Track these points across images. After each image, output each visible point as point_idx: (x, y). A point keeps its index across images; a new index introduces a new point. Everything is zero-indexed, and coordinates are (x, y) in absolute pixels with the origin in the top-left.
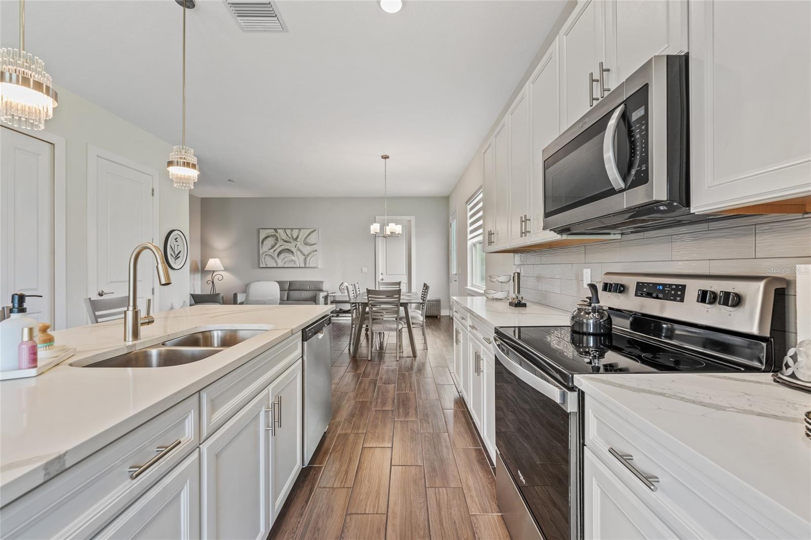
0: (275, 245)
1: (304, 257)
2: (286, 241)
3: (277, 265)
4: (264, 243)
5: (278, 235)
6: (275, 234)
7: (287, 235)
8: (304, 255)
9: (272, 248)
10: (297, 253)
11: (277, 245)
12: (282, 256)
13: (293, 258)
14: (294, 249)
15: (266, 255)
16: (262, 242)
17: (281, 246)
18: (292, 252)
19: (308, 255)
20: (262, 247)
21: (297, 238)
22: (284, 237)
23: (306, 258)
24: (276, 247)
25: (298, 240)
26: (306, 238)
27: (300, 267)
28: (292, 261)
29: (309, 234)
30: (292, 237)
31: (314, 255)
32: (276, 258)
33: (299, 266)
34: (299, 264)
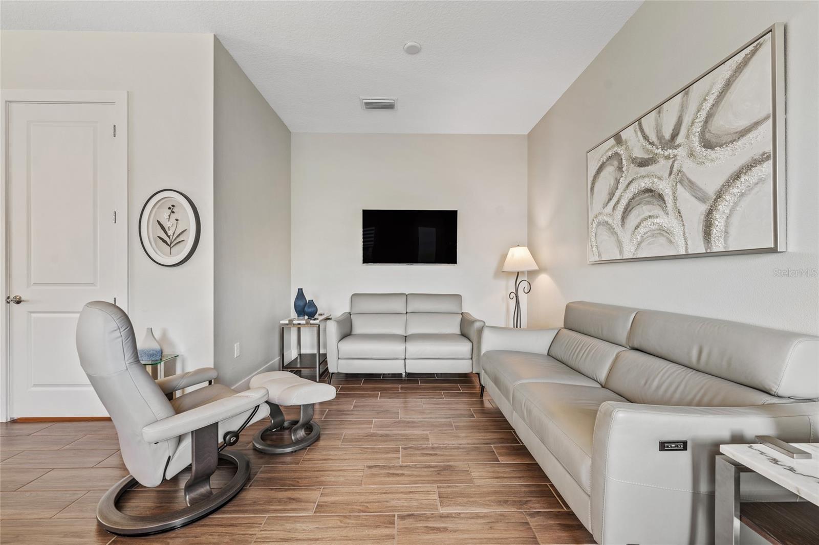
0: (617, 189)
1: (703, 208)
2: (643, 163)
3: (621, 252)
4: (596, 190)
5: (621, 150)
6: (616, 149)
7: (646, 137)
8: (702, 199)
9: (610, 200)
10: (675, 199)
11: (620, 186)
12: (633, 219)
13: (663, 220)
14: (664, 187)
15: (599, 224)
16: (592, 189)
17: (629, 184)
18: (661, 197)
19: (719, 195)
20: (592, 203)
21: (674, 136)
22: (639, 154)
23: (710, 213)
24: (617, 194)
25: (680, 139)
26: (709, 116)
27: (687, 256)
28: (663, 232)
29: (728, 84)
30: (660, 137)
31: (750, 188)
32: (618, 230)
33: (683, 252)
34: (681, 242)
